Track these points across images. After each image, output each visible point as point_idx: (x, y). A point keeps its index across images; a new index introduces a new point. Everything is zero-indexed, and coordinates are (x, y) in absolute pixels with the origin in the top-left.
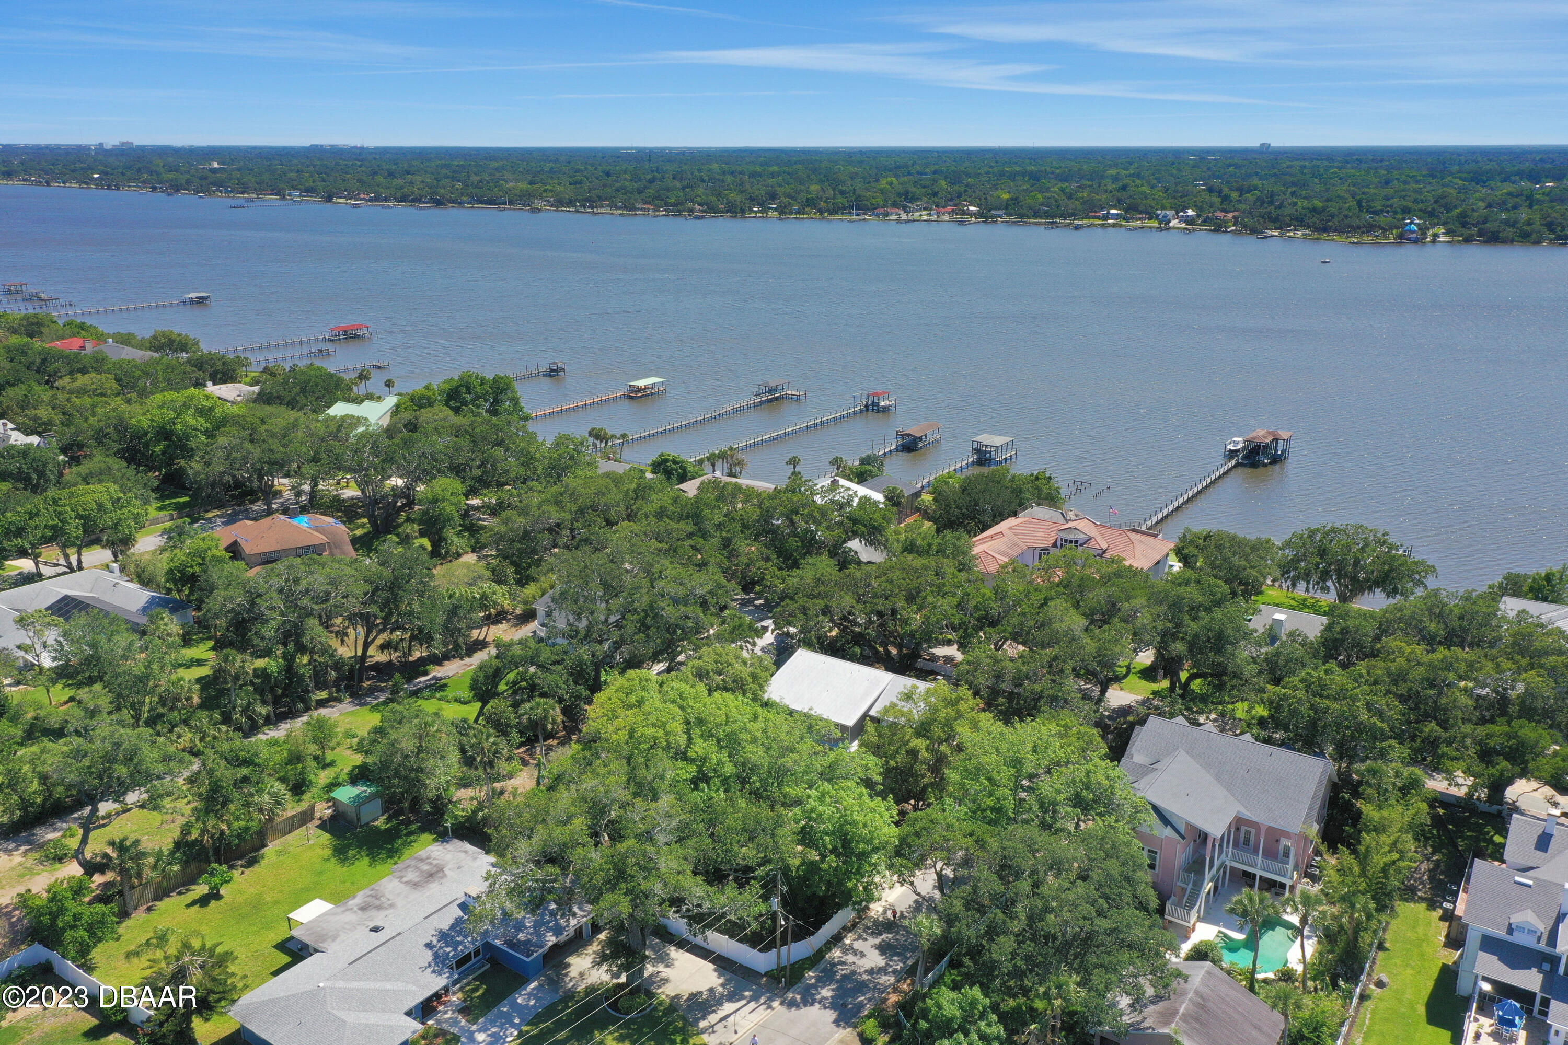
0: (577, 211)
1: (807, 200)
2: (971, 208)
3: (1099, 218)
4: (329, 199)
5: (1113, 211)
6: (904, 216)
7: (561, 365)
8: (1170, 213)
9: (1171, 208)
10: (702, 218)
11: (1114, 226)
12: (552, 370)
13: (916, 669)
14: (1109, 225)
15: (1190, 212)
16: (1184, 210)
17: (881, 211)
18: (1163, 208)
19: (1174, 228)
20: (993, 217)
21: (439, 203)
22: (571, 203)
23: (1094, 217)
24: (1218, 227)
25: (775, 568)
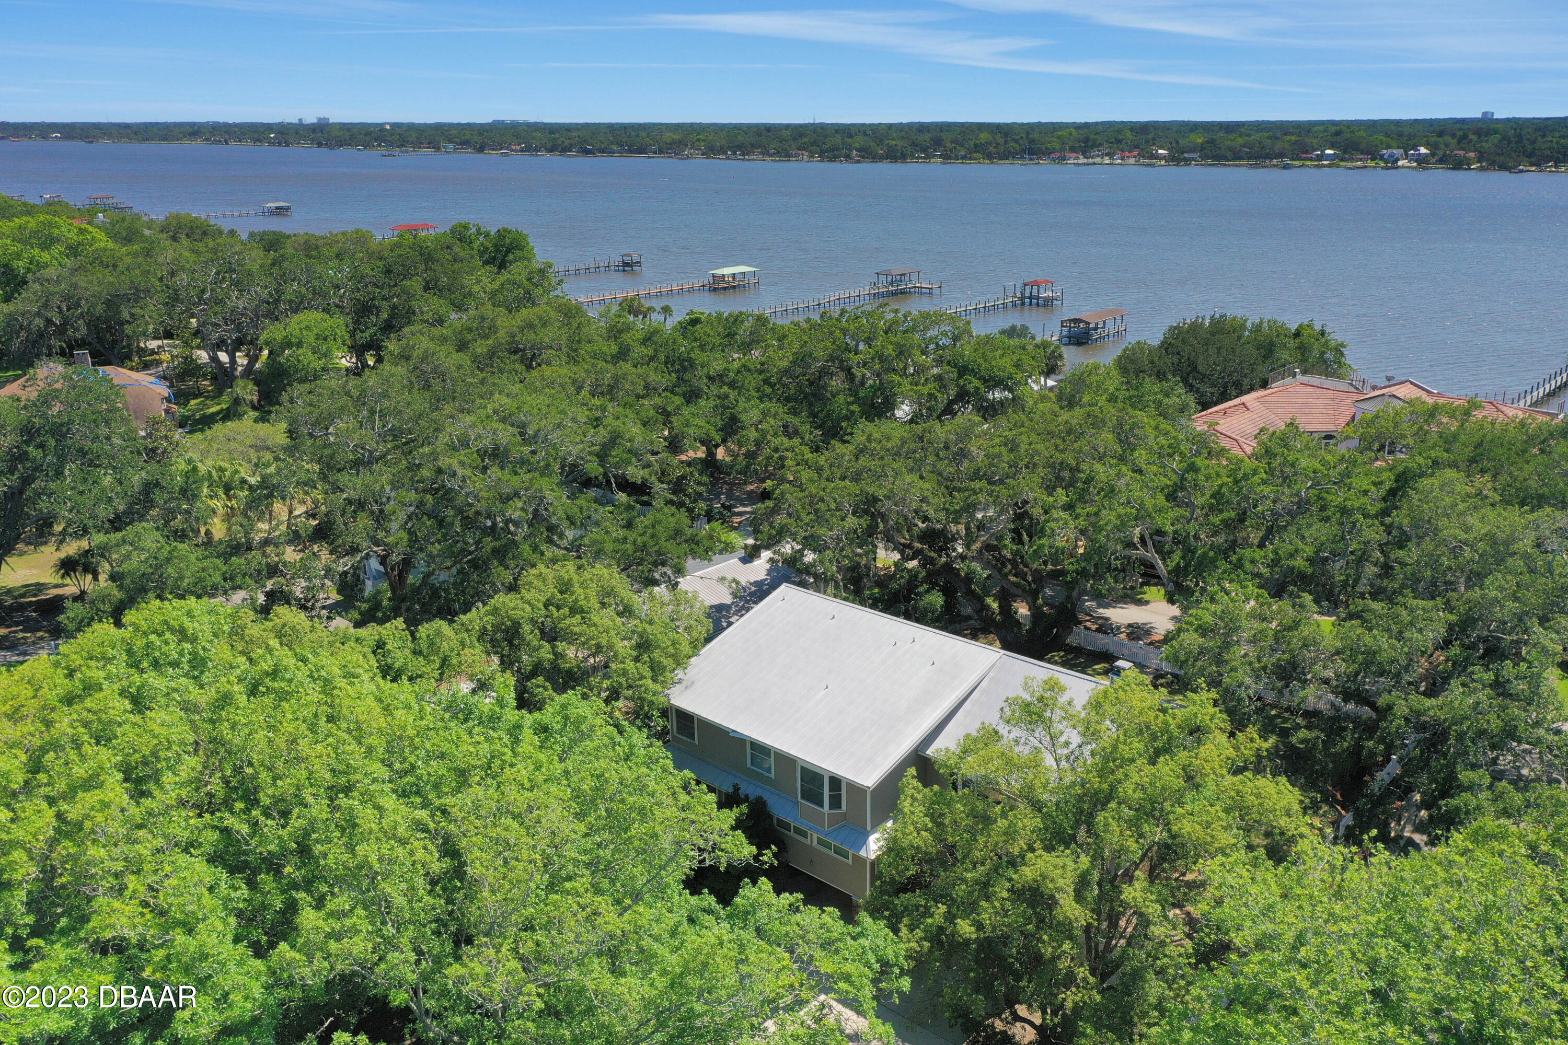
0: (728, 158)
1: (976, 145)
2: (1160, 151)
3: (1311, 159)
4: (481, 150)
5: (1329, 152)
6: (1082, 160)
7: (636, 258)
8: (1398, 152)
9: (1399, 147)
10: (858, 162)
11: (1329, 166)
12: (626, 264)
13: (1069, 649)
14: (1324, 166)
15: (1423, 150)
16: (1415, 148)
17: (1056, 155)
18: (1388, 147)
19: (1403, 167)
20: (1186, 160)
21: (587, 152)
22: (722, 151)
23: (1306, 159)
24: (1458, 165)
25: (806, 449)
